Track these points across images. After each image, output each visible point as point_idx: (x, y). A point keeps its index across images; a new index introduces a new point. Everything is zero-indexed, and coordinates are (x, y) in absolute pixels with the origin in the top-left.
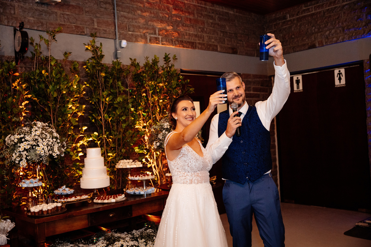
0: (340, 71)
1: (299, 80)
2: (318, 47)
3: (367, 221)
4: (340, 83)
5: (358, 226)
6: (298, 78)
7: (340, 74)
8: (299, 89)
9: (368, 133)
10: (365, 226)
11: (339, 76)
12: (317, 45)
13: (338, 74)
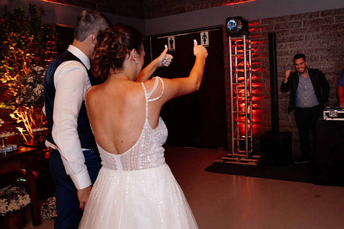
0: (204, 34)
1: (173, 40)
2: (187, 12)
3: (223, 158)
4: (205, 44)
5: (216, 163)
6: (171, 39)
7: (205, 36)
8: (172, 48)
9: (225, 86)
10: (221, 162)
11: (204, 38)
12: (186, 10)
13: (203, 36)
